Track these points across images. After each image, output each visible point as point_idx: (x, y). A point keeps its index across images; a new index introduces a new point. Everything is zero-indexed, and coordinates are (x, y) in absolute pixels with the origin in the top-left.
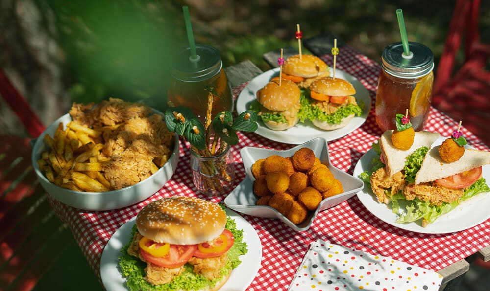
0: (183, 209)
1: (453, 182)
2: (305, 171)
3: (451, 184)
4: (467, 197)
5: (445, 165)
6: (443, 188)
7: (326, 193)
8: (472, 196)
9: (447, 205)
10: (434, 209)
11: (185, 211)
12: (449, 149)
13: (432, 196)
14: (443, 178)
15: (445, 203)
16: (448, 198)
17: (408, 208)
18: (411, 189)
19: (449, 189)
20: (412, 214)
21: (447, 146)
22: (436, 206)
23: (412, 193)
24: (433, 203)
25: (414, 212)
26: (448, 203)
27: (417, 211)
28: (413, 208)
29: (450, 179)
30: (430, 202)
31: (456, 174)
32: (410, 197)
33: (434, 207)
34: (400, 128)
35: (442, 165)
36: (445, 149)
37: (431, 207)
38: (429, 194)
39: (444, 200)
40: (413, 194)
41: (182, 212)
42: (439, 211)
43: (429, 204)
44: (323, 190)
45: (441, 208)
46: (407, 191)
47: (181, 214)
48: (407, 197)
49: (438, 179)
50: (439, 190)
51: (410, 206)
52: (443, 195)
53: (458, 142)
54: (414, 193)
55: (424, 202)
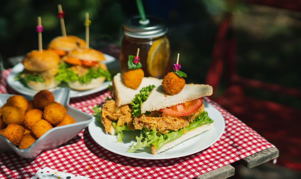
1: (177, 111)
3: (174, 113)
4: (192, 128)
5: (168, 96)
6: (168, 116)
8: (196, 127)
9: (173, 132)
10: (162, 137)
12: (170, 81)
13: (158, 124)
14: (168, 108)
15: (171, 131)
16: (173, 125)
17: (137, 138)
18: (139, 119)
19: (174, 117)
20: (141, 143)
21: (169, 78)
22: (163, 135)
23: (139, 122)
24: (160, 130)
25: (143, 141)
26: (174, 131)
27: (146, 139)
28: (142, 137)
29: (173, 108)
30: (158, 130)
31: (179, 104)
32: (138, 127)
33: (162, 135)
34: (131, 66)
35: (166, 97)
36: (167, 81)
37: (158, 135)
38: (155, 122)
39: (170, 128)
40: (140, 124)
42: (166, 138)
43: (156, 132)
45: (167, 135)
46: (136, 122)
48: (135, 126)
49: (163, 108)
50: (165, 119)
51: (139, 137)
52: (168, 123)
53: (178, 74)
54: (142, 122)
55: (151, 131)
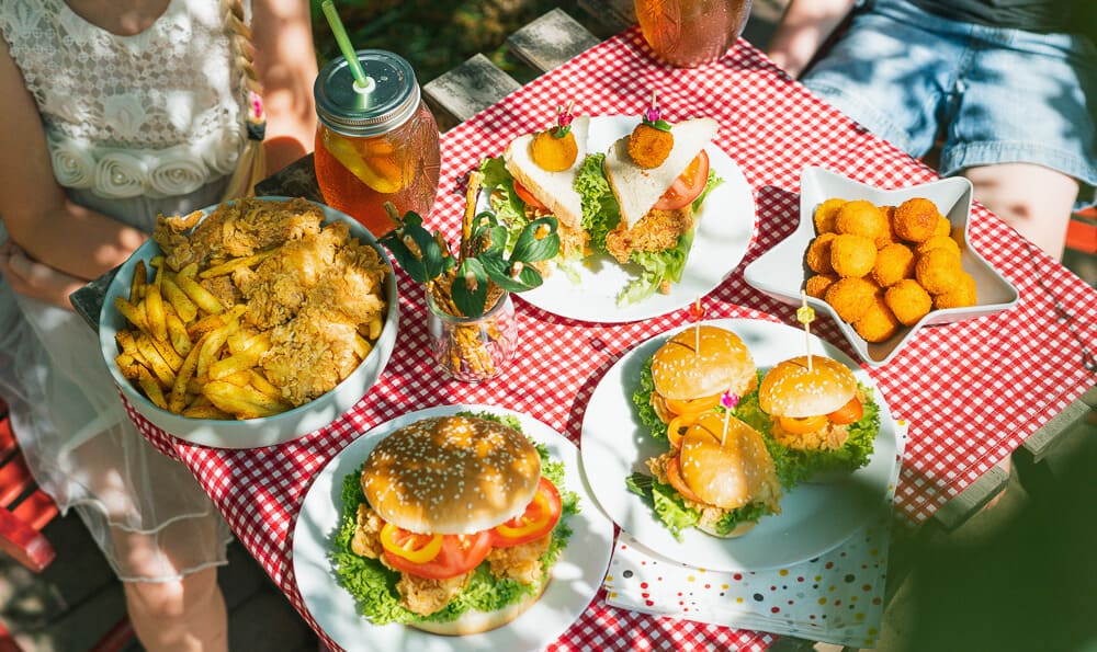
0: (456, 456)
2: (913, 245)
7: (941, 297)
11: (463, 463)
14: (661, 198)
35: (647, 175)
41: (458, 466)
42: (677, 256)
44: (935, 292)
47: (458, 469)
